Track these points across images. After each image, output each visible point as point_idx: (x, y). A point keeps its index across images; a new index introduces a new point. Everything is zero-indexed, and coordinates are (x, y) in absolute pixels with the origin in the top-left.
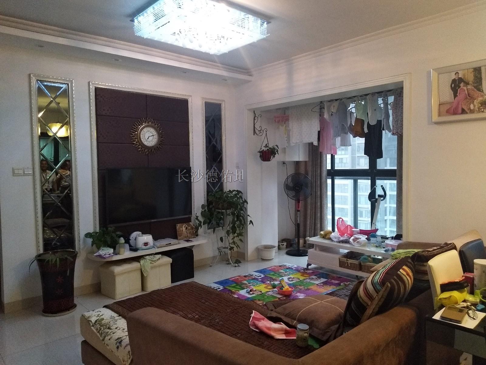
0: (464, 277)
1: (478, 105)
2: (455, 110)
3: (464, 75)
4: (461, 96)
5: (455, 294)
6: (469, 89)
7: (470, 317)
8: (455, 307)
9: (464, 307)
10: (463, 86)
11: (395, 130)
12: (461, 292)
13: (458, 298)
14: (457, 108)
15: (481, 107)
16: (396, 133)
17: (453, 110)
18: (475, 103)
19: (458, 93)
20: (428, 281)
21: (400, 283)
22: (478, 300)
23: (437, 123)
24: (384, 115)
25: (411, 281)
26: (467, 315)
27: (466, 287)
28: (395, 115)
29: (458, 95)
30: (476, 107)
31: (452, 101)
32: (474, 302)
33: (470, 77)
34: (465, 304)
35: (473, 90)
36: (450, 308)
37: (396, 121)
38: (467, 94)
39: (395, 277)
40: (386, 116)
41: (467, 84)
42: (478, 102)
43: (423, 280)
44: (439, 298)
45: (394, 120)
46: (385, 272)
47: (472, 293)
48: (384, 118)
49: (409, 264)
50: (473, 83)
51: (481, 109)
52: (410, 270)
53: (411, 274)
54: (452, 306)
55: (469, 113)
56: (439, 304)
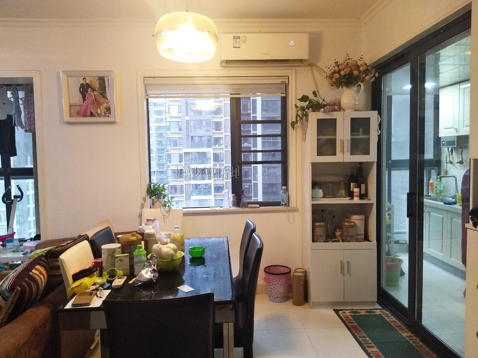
0: (94, 263)
1: (104, 110)
2: (84, 112)
3: (91, 81)
4: (89, 100)
5: (86, 281)
6: (96, 95)
7: (98, 297)
8: (85, 292)
9: (94, 290)
10: (90, 92)
11: (27, 127)
12: (91, 277)
13: (87, 284)
14: (86, 111)
15: (107, 112)
16: (29, 131)
17: (83, 112)
18: (101, 108)
19: (87, 97)
20: (61, 275)
21: (32, 283)
22: (105, 280)
23: (69, 123)
24: (15, 110)
25: (45, 279)
26: (95, 296)
27: (95, 271)
28: (26, 111)
29: (87, 100)
30: (103, 111)
31: (81, 104)
32: (101, 283)
33: (96, 85)
34: (94, 287)
35: (99, 96)
36: (81, 294)
37: (29, 118)
38: (94, 99)
39: (27, 279)
40: (17, 111)
41: (94, 90)
42: (103, 107)
43: (57, 275)
44: (72, 287)
45: (27, 116)
46: (16, 276)
47: (101, 275)
48: (15, 114)
49: (42, 263)
50: (99, 90)
51: (107, 114)
52: (43, 268)
53: (44, 272)
54: (83, 292)
55: (97, 116)
56: (71, 294)
